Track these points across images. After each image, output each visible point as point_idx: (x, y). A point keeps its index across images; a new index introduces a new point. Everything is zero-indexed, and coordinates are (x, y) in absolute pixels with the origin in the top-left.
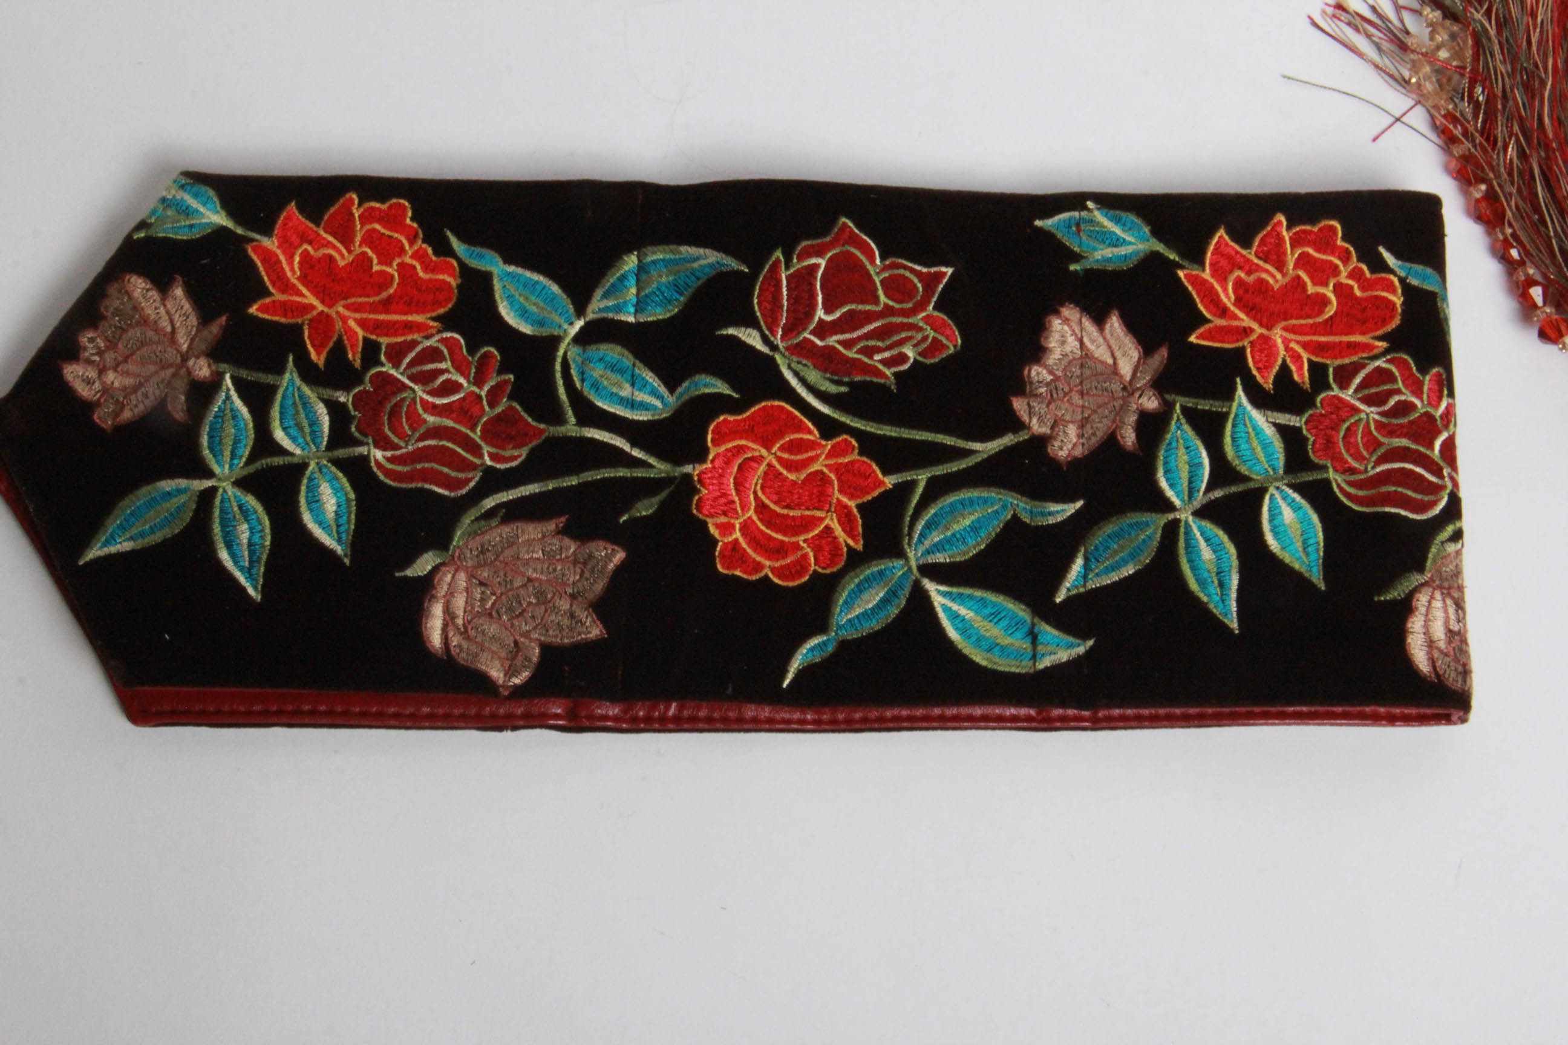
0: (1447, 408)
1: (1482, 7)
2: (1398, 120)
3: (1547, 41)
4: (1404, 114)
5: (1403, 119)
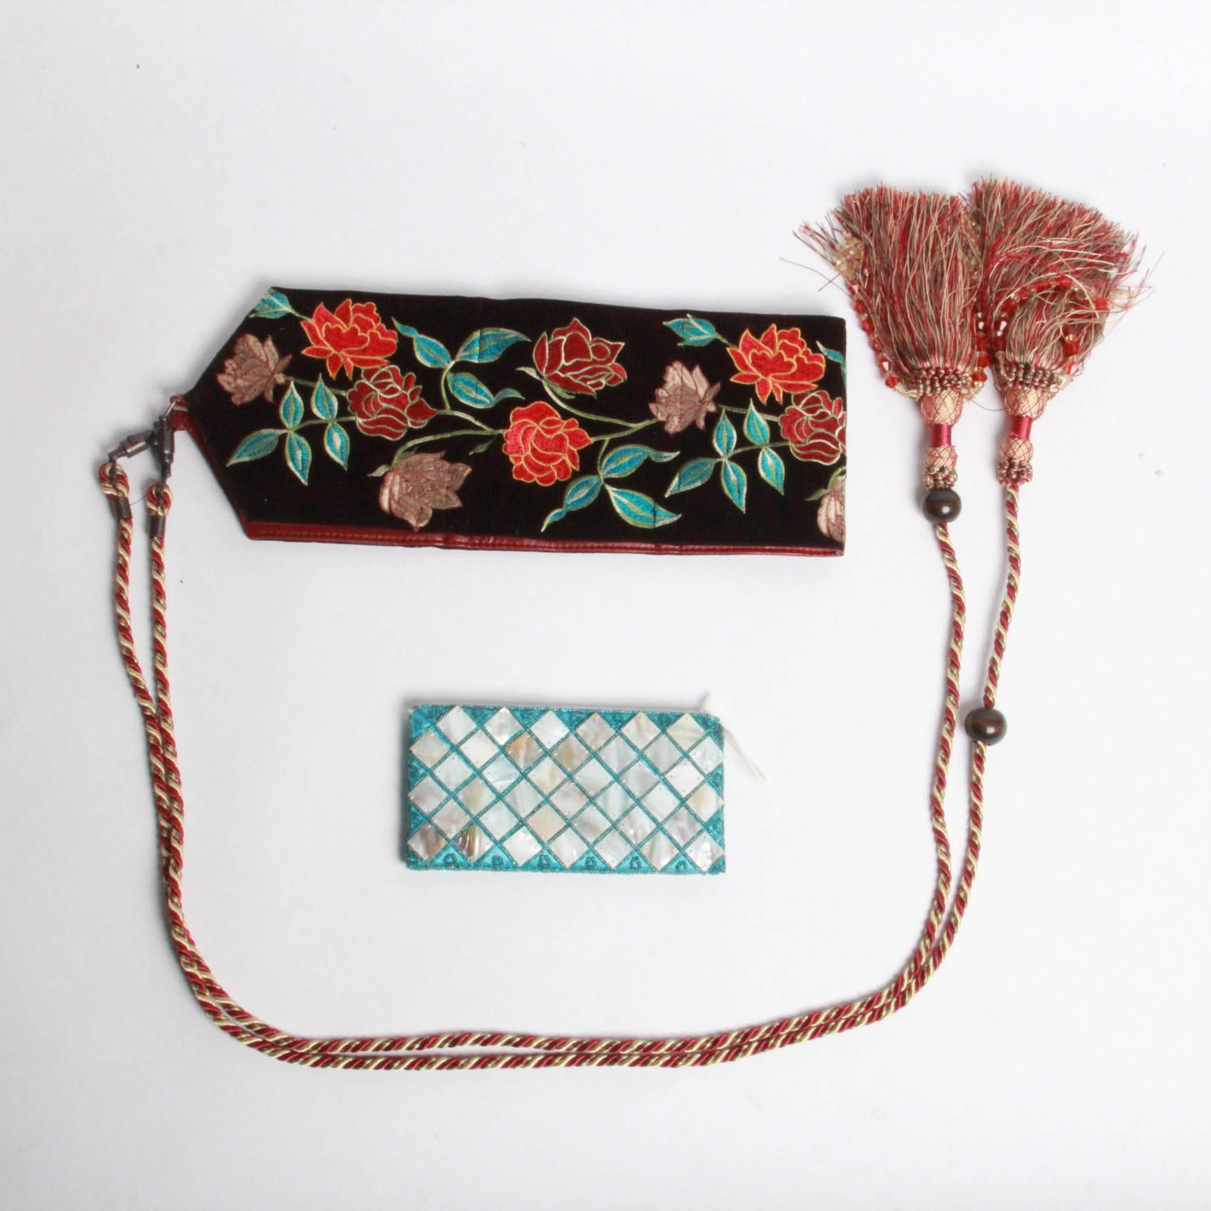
0: (842, 415)
1: (869, 232)
2: (830, 281)
3: (895, 251)
4: (833, 280)
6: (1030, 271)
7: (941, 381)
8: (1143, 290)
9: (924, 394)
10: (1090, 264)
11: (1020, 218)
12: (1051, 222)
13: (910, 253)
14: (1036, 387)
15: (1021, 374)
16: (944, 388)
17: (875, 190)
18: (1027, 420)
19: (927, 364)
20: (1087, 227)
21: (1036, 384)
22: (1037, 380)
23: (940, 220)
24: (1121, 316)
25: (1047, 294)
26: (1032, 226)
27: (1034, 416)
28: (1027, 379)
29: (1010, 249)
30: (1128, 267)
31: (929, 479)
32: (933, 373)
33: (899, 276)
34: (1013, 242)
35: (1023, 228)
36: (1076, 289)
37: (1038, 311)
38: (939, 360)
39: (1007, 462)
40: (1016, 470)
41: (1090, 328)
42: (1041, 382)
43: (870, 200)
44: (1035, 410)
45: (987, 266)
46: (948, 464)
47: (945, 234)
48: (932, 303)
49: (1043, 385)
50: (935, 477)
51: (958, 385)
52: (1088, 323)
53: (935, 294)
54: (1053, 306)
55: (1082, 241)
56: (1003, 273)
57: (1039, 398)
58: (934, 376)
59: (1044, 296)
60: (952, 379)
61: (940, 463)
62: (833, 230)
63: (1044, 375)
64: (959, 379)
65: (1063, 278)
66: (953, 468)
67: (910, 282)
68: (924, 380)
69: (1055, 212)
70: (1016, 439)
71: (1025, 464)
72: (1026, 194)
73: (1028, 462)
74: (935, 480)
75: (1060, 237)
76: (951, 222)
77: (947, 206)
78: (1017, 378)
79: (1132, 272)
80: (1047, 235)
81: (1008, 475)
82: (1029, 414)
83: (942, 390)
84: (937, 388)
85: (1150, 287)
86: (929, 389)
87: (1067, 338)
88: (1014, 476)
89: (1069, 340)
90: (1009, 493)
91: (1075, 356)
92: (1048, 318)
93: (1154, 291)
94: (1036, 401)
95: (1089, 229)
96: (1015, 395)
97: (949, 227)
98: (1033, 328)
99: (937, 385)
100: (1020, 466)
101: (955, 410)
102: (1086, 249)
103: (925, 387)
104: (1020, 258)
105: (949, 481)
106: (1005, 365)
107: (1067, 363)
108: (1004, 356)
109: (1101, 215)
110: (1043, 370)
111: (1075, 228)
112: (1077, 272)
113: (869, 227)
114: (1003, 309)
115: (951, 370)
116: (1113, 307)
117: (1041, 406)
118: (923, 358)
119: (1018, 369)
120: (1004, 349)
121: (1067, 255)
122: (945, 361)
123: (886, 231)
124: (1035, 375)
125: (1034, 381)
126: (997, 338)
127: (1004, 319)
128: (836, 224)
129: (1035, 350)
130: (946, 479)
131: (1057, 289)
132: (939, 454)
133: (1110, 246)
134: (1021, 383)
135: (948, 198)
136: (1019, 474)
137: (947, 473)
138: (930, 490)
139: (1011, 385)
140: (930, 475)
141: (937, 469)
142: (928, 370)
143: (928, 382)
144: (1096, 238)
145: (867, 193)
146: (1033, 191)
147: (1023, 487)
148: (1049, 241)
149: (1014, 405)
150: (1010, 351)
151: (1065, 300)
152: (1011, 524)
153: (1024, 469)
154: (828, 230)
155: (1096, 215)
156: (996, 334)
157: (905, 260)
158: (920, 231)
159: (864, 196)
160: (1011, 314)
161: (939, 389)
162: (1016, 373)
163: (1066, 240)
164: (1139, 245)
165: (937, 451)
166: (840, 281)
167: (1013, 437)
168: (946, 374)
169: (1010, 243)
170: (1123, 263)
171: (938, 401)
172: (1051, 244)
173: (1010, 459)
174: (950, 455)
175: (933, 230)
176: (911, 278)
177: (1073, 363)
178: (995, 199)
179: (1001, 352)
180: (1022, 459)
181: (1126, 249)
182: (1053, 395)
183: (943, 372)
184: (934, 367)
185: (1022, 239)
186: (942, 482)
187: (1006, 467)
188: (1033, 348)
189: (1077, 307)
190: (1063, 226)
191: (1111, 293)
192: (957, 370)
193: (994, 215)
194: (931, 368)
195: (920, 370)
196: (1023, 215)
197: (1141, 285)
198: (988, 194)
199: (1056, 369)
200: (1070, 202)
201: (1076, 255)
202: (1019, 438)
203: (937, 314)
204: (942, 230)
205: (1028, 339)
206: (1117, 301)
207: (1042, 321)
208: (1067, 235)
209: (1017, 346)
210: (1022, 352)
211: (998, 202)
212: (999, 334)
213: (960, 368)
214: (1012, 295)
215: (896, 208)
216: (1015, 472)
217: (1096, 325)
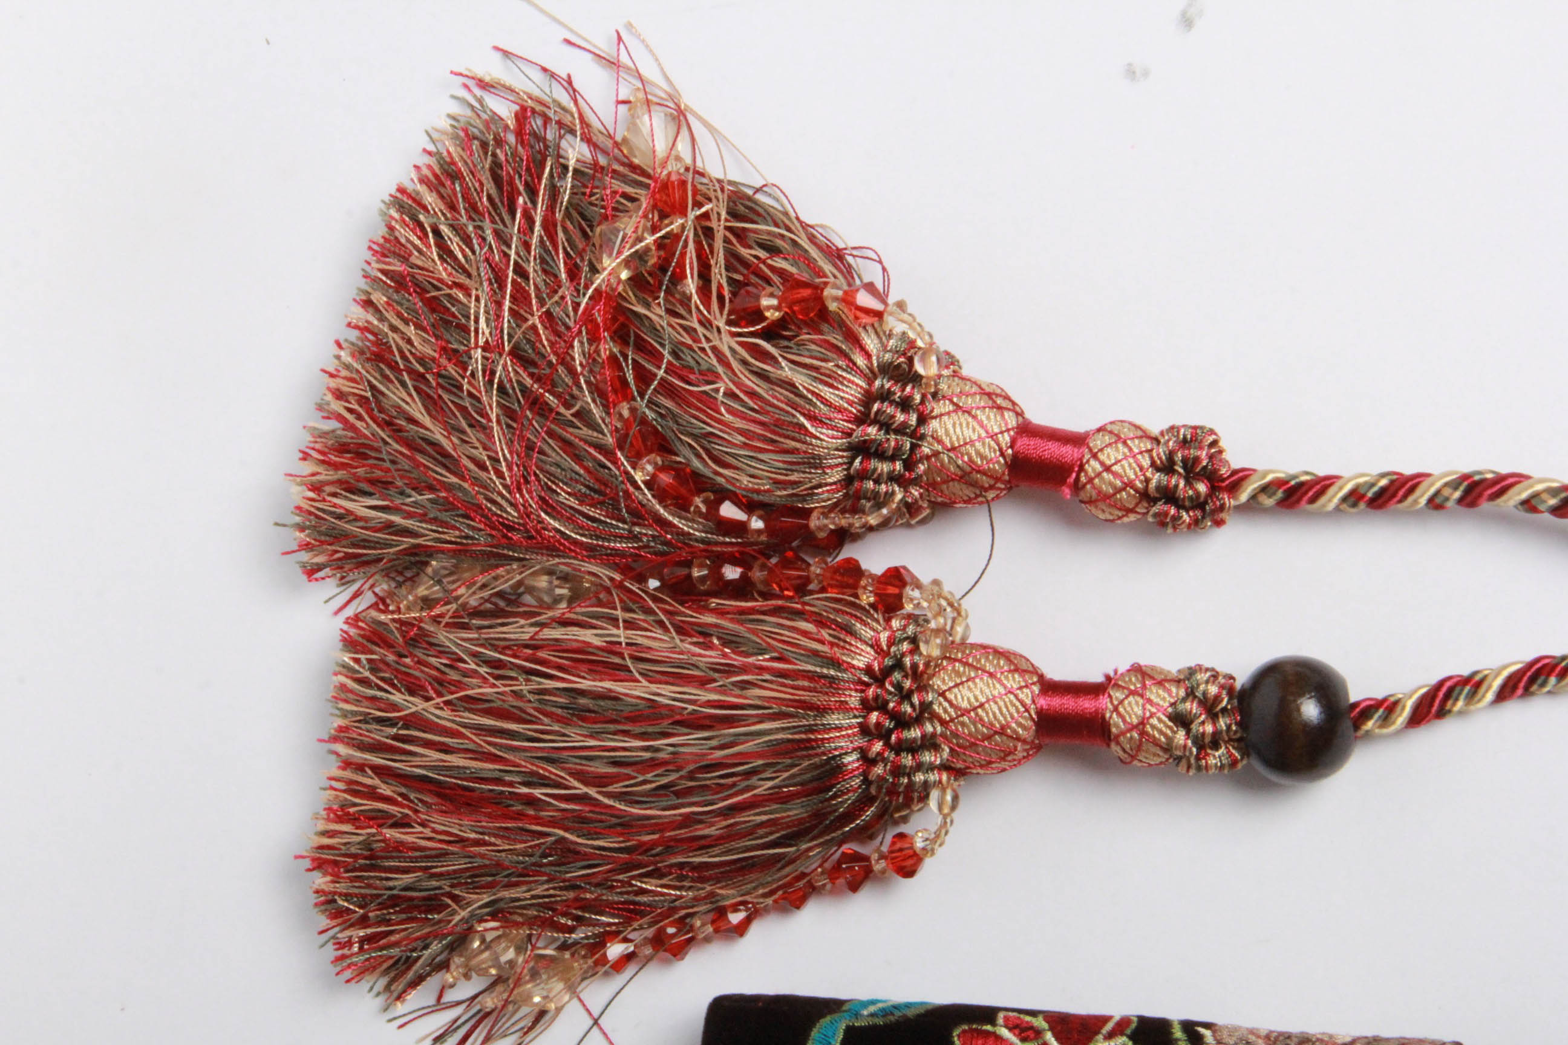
0: (1010, 1029)
1: (449, 906)
2: (596, 1022)
3: (507, 829)
4: (590, 1014)
5: (596, 1014)
6: (568, 413)
7: (903, 722)
8: (624, 58)
9: (945, 767)
10: (549, 226)
11: (408, 443)
12: (423, 345)
13: (511, 784)
14: (923, 420)
15: (884, 467)
16: (925, 711)
17: (320, 880)
18: (1023, 443)
19: (851, 760)
20: (437, 232)
21: (913, 419)
22: (900, 417)
23: (414, 689)
24: (704, 130)
25: (637, 366)
26: (432, 404)
27: (1012, 420)
28: (898, 448)
29: (500, 475)
30: (559, 105)
31: (1212, 761)
32: (878, 746)
33: (579, 823)
34: (482, 466)
35: (438, 434)
36: (624, 275)
37: (690, 405)
38: (839, 728)
39: (1155, 509)
40: (1182, 484)
41: (740, 235)
42: (905, 405)
43: (347, 897)
44: (993, 422)
45: (553, 547)
46: (1162, 698)
47: (454, 676)
48: (666, 735)
49: (918, 398)
50: (1205, 745)
51: (914, 666)
52: (726, 240)
53: (633, 719)
54: (674, 353)
55: (481, 252)
56: (573, 502)
57: (957, 408)
58: (887, 744)
59: (644, 377)
60: (899, 687)
61: (1160, 726)
62: (440, 1005)
63: (885, 396)
64: (899, 665)
65: (588, 318)
66: (1178, 682)
67: (592, 792)
68: (898, 771)
69: (394, 329)
70: (1083, 479)
71: (1161, 452)
72: (340, 418)
73: (1156, 440)
74: (1215, 745)
75: (468, 317)
76: (419, 653)
77: (369, 661)
78: (892, 478)
79: (574, 94)
80: (461, 360)
81: (1198, 504)
82: (1004, 440)
83: (934, 716)
84: (924, 736)
85: (620, 39)
86: (927, 757)
87: (772, 315)
88: (1202, 488)
89: (778, 308)
90: (1254, 497)
91: (828, 292)
92: (711, 376)
93: (629, 26)
94: (964, 418)
95: (445, 229)
96: (944, 482)
97: (433, 660)
98: (740, 424)
99: (915, 733)
100: (1167, 467)
101: (991, 675)
102: (503, 239)
103: (919, 767)
104: (530, 447)
105: (1217, 698)
106: (855, 510)
107: (848, 316)
108: (827, 512)
109: (402, 190)
110: (869, 398)
111: (442, 271)
112: (573, 273)
113: (433, 904)
114: (682, 505)
115: (871, 692)
116: (678, 159)
117: (979, 401)
118: (832, 770)
119: (863, 475)
120: (807, 513)
121: (520, 297)
122: (843, 708)
123: (442, 855)
124: (886, 426)
125: (901, 430)
126: (769, 529)
127: (714, 506)
128: (420, 997)
129: (807, 424)
130: (1210, 707)
131: (621, 336)
132: (1133, 727)
133: (496, 165)
134: (909, 465)
135: (346, 658)
136: (1191, 470)
137: (1191, 707)
138: (1245, 754)
139: (915, 492)
140: (1198, 758)
141: (1181, 736)
142: (868, 761)
143: (908, 760)
144: (472, 207)
145: (328, 903)
146: (329, 397)
147: (1235, 457)
148: (478, 354)
149: (974, 484)
150: (810, 494)
151: (657, 314)
152: (1355, 497)
153: (1179, 456)
154: (440, 1020)
155: (401, 207)
156: (759, 532)
157: (531, 801)
158: (446, 749)
159: (338, 914)
160: (698, 483)
161: (929, 728)
162: (877, 482)
163: (477, 299)
164: (494, 69)
165: (1123, 733)
166: (597, 993)
167: (1077, 487)
168: (882, 707)
169: (483, 475)
170: (547, 120)
171: (967, 728)
172: (486, 348)
173: (1145, 496)
174: (1133, 693)
175: (446, 713)
176: (582, 789)
177: (848, 300)
178: (347, 516)
179: (814, 522)
180: (1146, 462)
181: (504, 109)
182: (949, 361)
183: (874, 716)
184: (860, 742)
185: (472, 435)
186: (1222, 723)
187: (1173, 511)
188: (801, 427)
189: (679, 277)
190: (433, 305)
191: (636, 161)
192: (868, 670)
193: (396, 519)
194: (863, 753)
195: (866, 781)
196: (400, 430)
197: (613, 64)
198: (337, 537)
199: (868, 355)
200: (363, 284)
201: (520, 271)
202: (1081, 468)
203: (696, 723)
204: (441, 684)
205: (773, 441)
206: (661, 147)
207: (720, 396)
208: (461, 296)
209: (794, 477)
210: (815, 462)
211: (359, 506)
212: (757, 524)
213: (863, 658)
214: (639, 477)
215: (379, 819)
216: (1189, 483)
217: (733, 214)
